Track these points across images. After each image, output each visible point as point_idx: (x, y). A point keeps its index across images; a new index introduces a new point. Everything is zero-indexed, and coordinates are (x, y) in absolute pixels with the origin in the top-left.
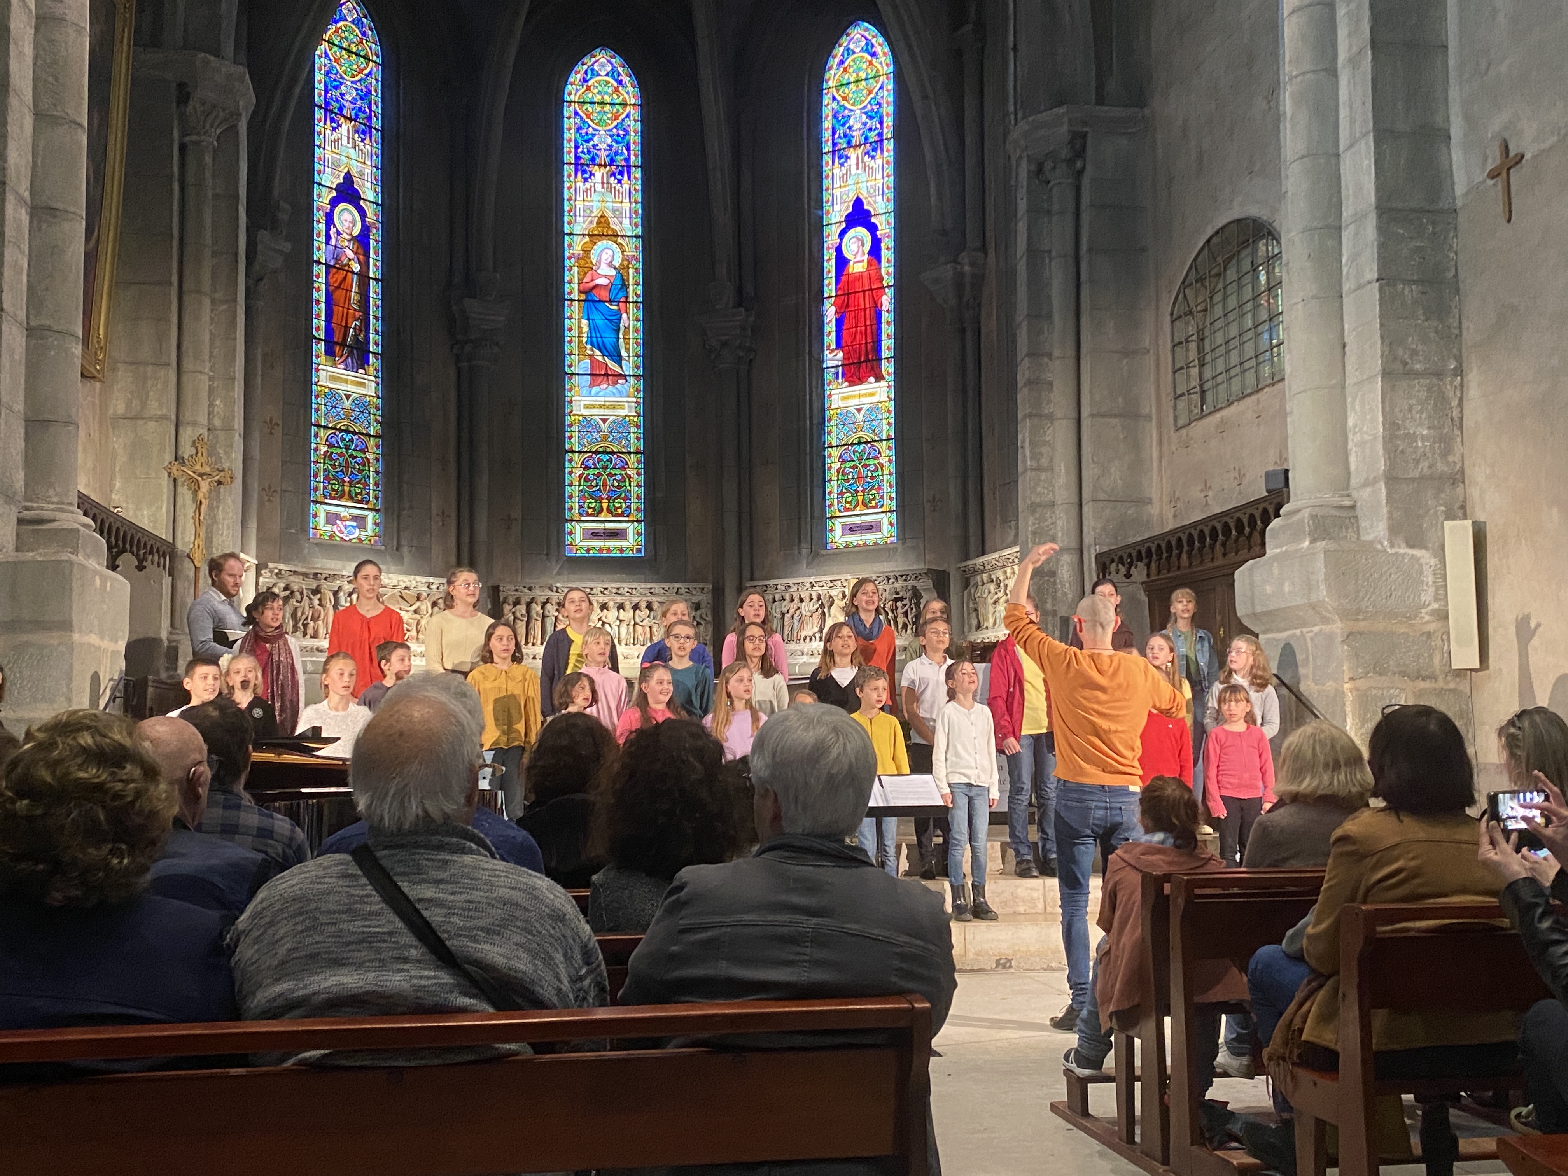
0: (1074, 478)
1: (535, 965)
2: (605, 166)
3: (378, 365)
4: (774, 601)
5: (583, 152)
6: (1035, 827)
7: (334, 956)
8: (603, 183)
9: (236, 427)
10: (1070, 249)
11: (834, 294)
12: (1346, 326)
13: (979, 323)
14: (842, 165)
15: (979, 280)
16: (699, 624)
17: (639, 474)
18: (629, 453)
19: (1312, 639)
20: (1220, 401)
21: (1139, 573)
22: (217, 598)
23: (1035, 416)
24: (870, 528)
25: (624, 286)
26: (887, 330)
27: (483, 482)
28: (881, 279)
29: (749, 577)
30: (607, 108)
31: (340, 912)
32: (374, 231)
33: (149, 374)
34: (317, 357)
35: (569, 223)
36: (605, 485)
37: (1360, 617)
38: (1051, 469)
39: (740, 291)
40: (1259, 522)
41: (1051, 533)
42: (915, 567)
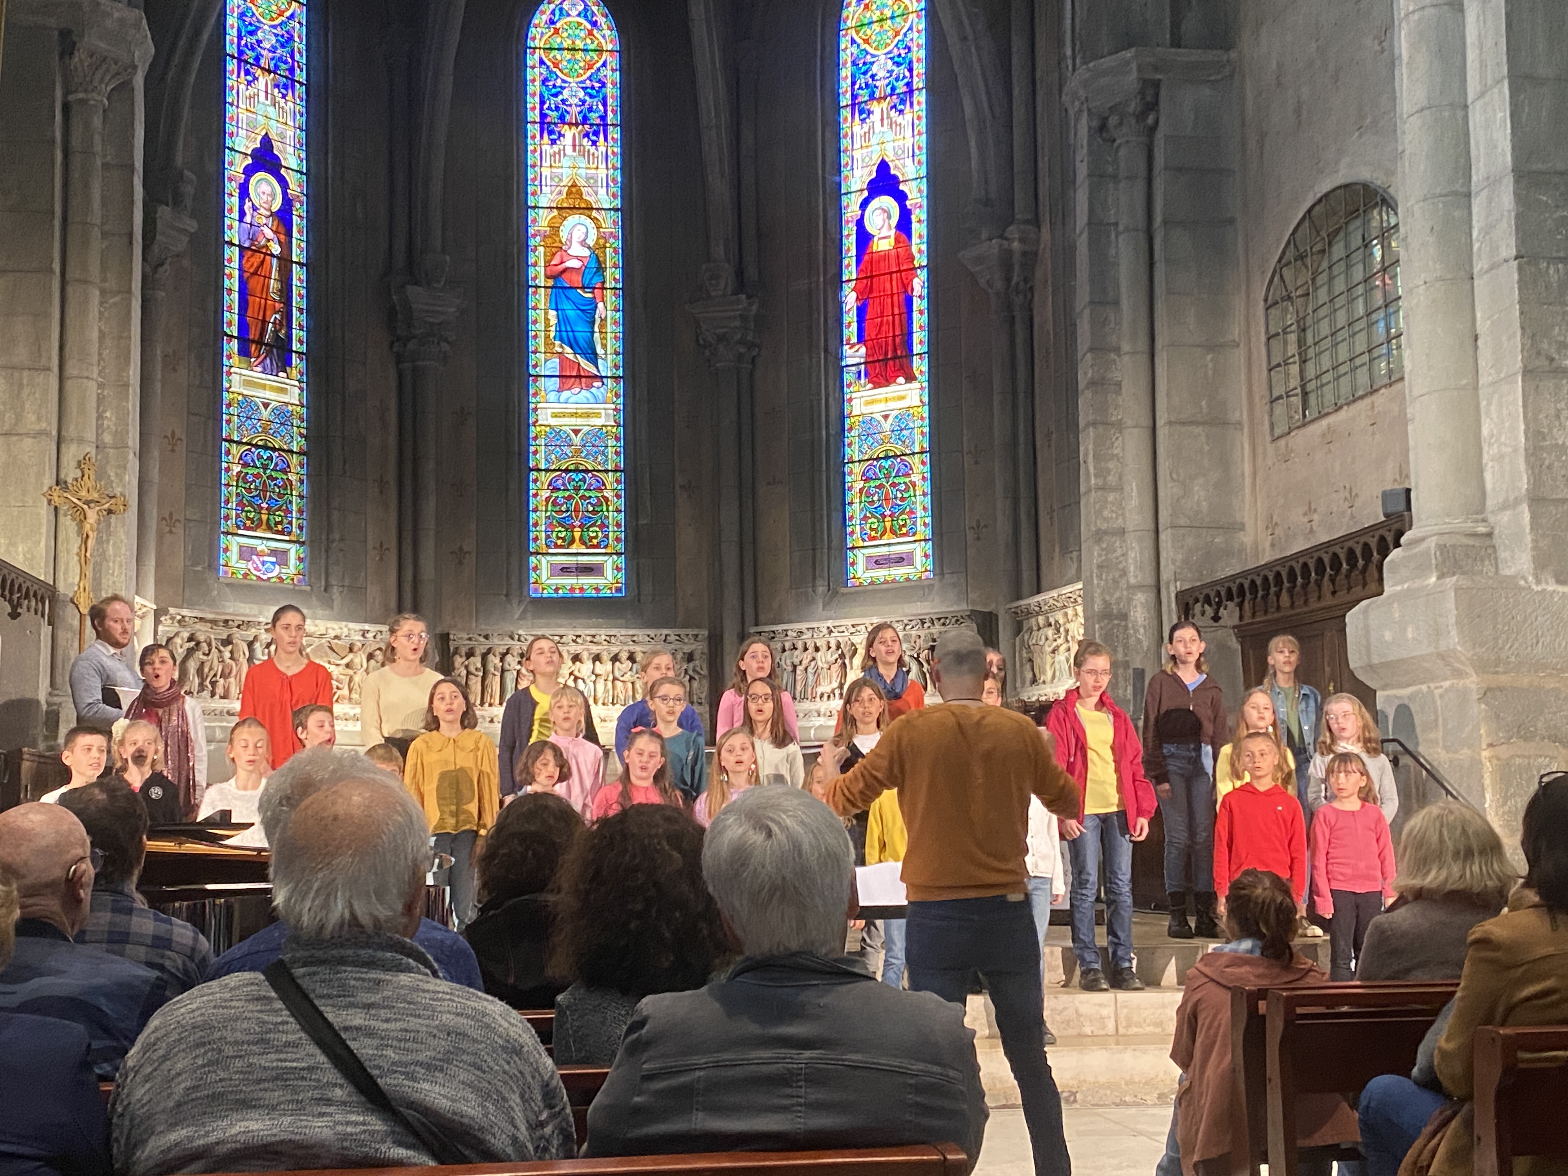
0: (1149, 502)
1: (484, 1107)
2: (576, 125)
3: (303, 366)
4: (784, 650)
5: (549, 108)
6: (1104, 929)
7: (242, 1096)
8: (574, 146)
9: (130, 444)
10: (1141, 223)
11: (854, 276)
12: (1479, 315)
13: (1031, 310)
14: (863, 121)
15: (1030, 258)
16: (691, 679)
17: (618, 496)
18: (607, 471)
19: (1441, 696)
20: (1326, 404)
21: (1230, 614)
22: (104, 652)
23: (1102, 422)
24: (900, 560)
25: (600, 268)
26: (919, 320)
27: (430, 506)
28: (911, 258)
29: (753, 622)
30: (579, 55)
31: (249, 1043)
32: (298, 205)
33: (25, 381)
34: (229, 357)
35: (534, 194)
36: (576, 510)
37: (1500, 669)
38: (1119, 488)
39: (740, 273)
40: (1375, 554)
41: (1121, 566)
42: (955, 608)
